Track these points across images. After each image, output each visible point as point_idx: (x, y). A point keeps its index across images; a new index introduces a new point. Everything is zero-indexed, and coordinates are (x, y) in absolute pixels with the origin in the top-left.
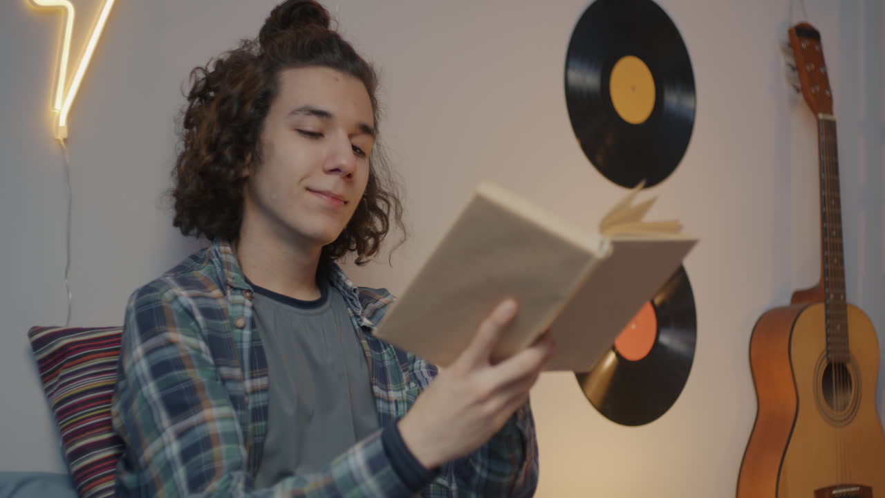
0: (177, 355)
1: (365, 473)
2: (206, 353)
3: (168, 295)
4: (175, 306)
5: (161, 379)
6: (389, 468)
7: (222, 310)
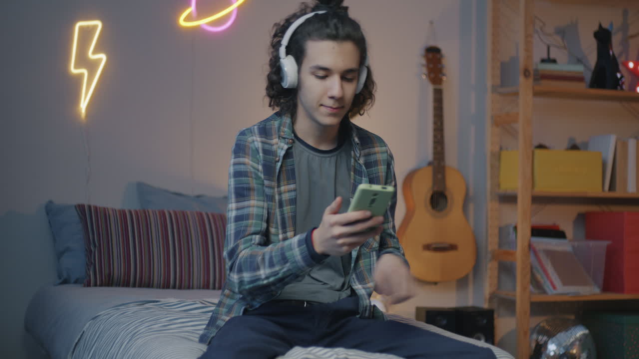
0: (246, 170)
1: (296, 245)
2: (261, 172)
3: (250, 139)
4: (252, 145)
5: (237, 179)
6: (305, 246)
7: (274, 151)
